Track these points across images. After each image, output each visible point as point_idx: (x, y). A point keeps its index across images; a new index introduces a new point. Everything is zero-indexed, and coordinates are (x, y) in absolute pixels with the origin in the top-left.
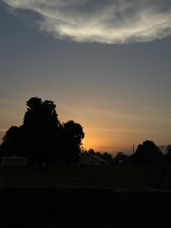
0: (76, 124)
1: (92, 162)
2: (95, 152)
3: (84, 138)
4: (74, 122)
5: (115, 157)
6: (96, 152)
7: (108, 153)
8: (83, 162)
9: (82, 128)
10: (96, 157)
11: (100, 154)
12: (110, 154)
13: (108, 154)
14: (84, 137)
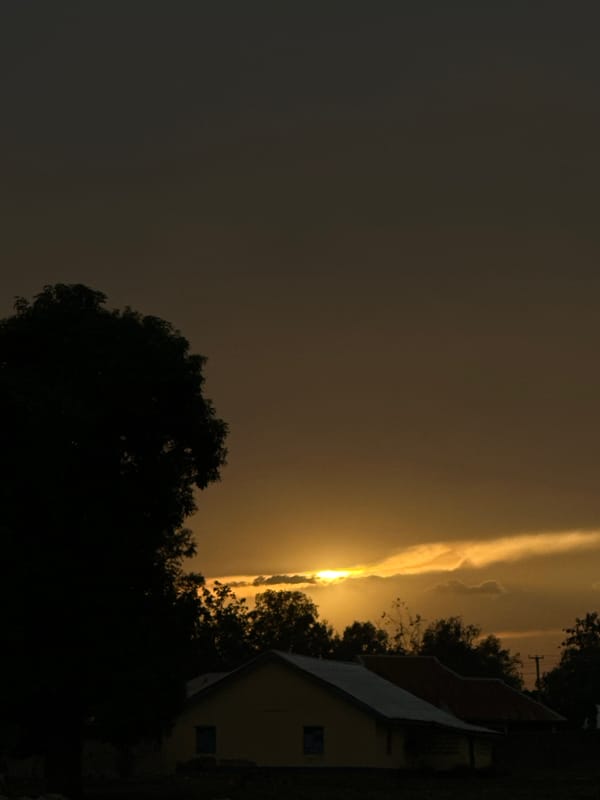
0: (130, 318)
1: (314, 736)
2: (321, 631)
3: (215, 477)
4: (108, 306)
5: (547, 668)
6: (338, 629)
7: (474, 632)
8: (206, 734)
9: (198, 361)
10: (351, 677)
11: (382, 649)
12: (491, 646)
13: (476, 642)
14: (217, 462)
